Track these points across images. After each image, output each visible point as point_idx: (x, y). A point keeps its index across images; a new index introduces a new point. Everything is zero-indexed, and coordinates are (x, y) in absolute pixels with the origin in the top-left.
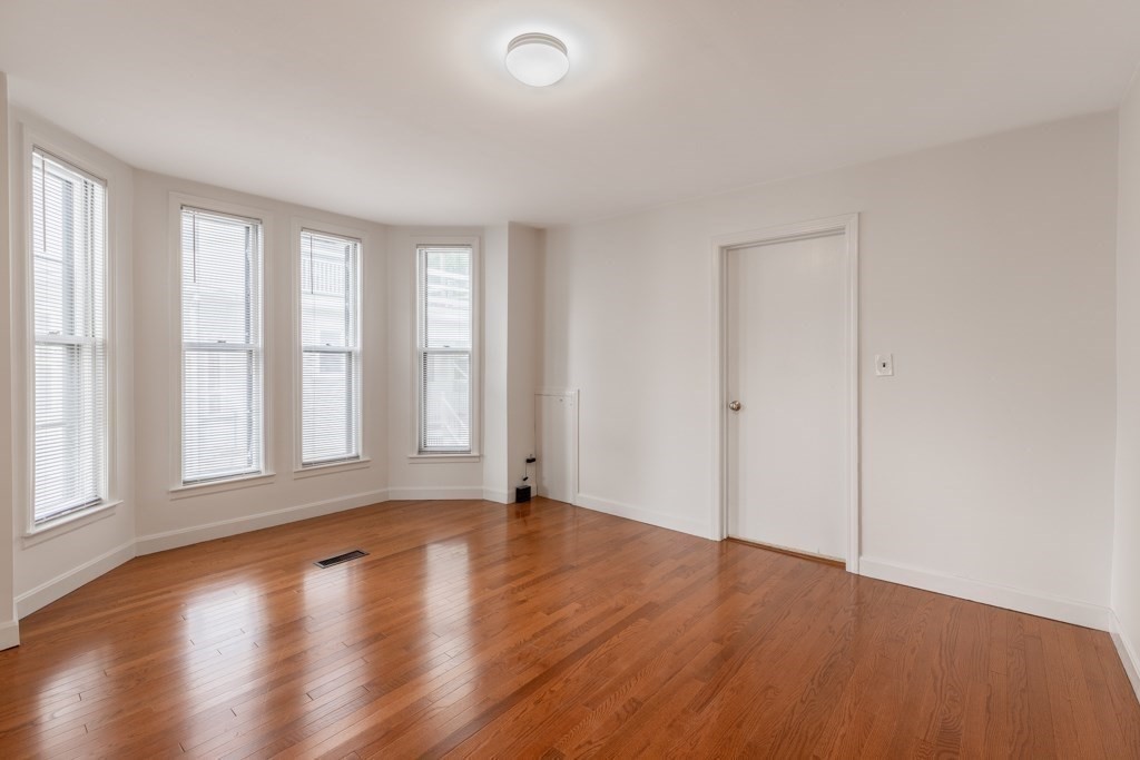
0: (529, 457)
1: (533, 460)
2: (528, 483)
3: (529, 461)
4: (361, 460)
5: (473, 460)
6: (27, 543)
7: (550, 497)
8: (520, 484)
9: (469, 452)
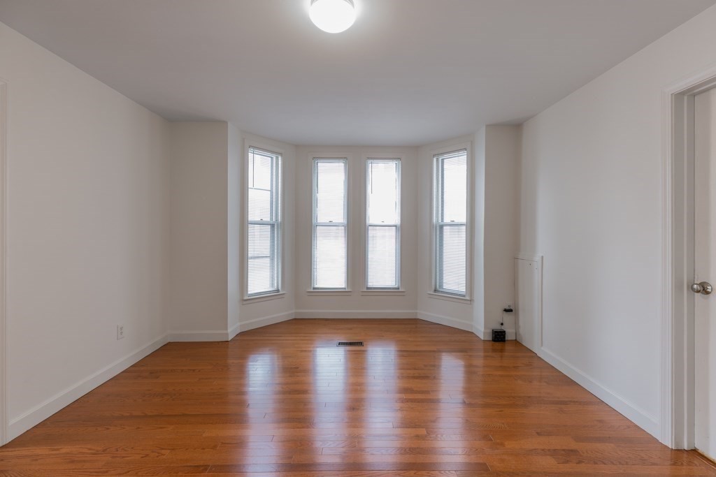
0: (507, 308)
1: (511, 311)
2: (503, 328)
3: (508, 311)
4: (400, 290)
5: (465, 302)
6: (244, 303)
7: (524, 344)
8: (498, 327)
9: (464, 296)
